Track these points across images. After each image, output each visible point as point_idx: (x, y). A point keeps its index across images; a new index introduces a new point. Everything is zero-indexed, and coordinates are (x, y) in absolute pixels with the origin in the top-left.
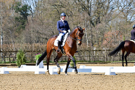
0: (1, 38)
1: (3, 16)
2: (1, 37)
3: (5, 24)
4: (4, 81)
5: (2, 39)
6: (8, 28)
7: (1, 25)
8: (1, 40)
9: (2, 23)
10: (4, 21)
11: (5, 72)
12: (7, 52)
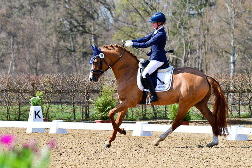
0: (232, 60)
1: (237, 10)
2: (232, 57)
3: (241, 30)
4: (237, 158)
5: (234, 63)
6: (248, 40)
7: (233, 32)
8: (232, 65)
9: (236, 26)
10: (239, 23)
11: (239, 136)
12: (244, 92)
